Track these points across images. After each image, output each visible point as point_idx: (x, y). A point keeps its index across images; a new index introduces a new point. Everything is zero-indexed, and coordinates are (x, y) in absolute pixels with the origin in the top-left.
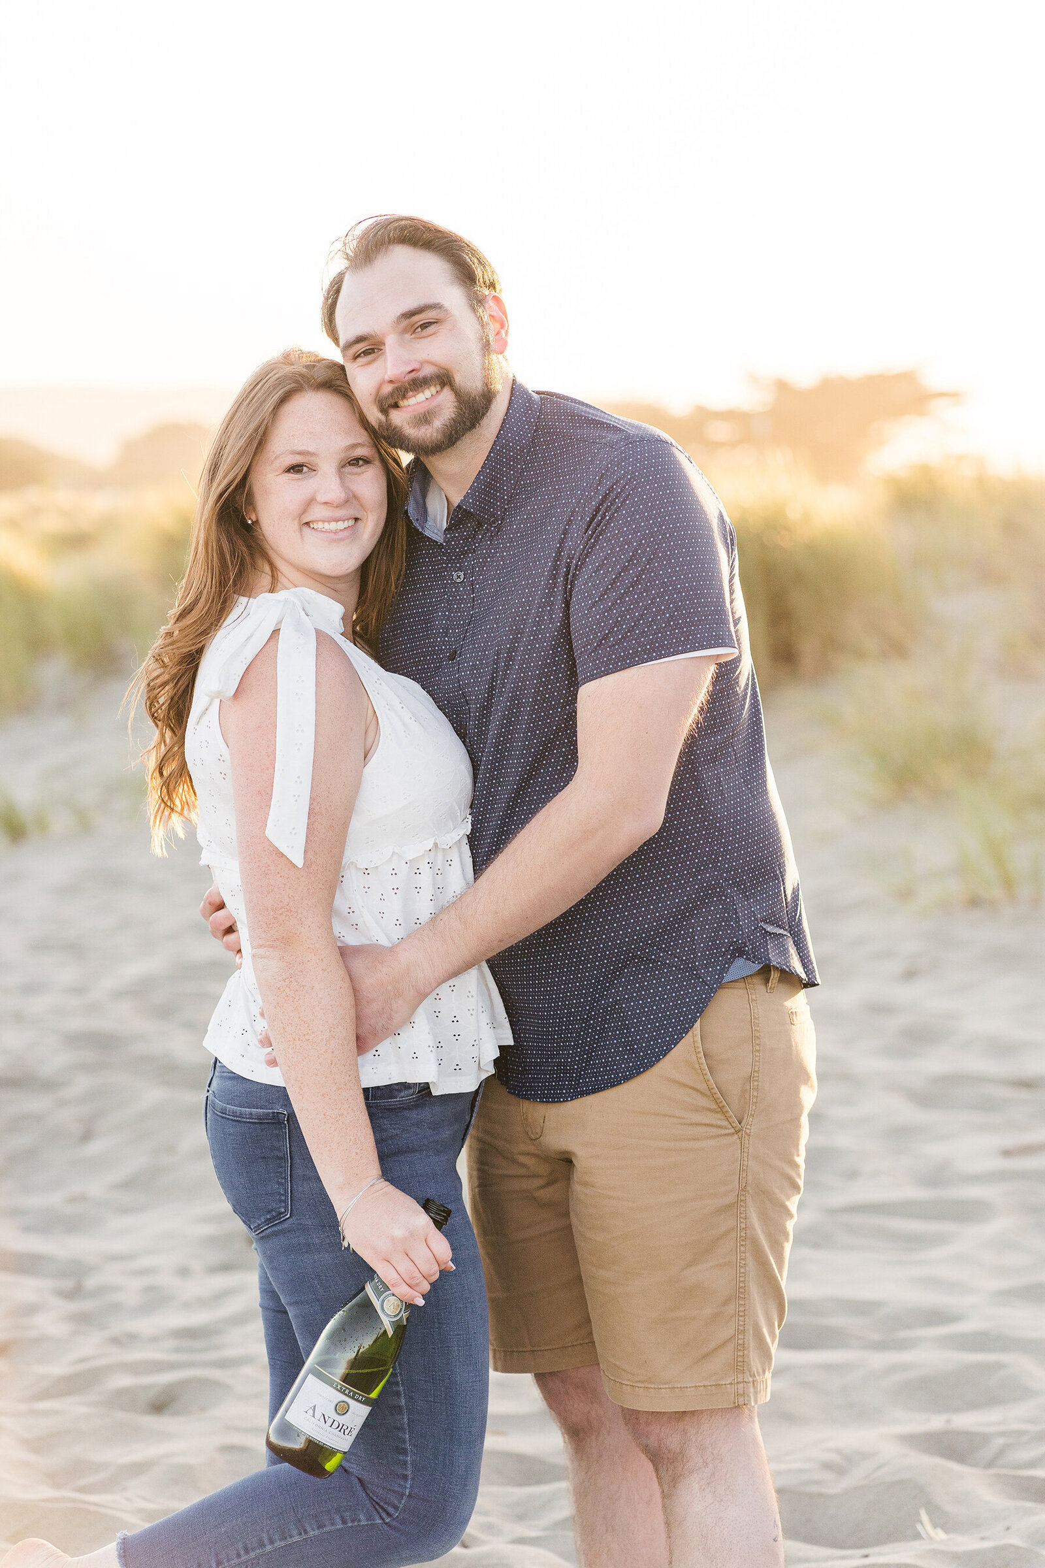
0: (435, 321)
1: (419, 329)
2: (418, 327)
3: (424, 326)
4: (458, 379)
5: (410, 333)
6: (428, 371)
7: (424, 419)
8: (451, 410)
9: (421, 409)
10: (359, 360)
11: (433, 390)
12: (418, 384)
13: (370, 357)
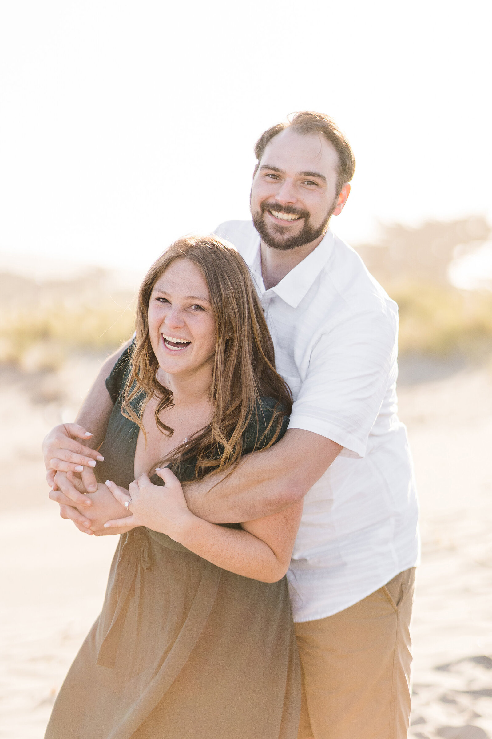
0: (317, 183)
1: (306, 183)
2: (306, 181)
3: (311, 183)
4: (311, 219)
5: (301, 182)
6: (298, 206)
7: (280, 230)
8: (297, 233)
9: (283, 224)
10: (267, 177)
11: (294, 216)
12: (289, 209)
13: (273, 180)
